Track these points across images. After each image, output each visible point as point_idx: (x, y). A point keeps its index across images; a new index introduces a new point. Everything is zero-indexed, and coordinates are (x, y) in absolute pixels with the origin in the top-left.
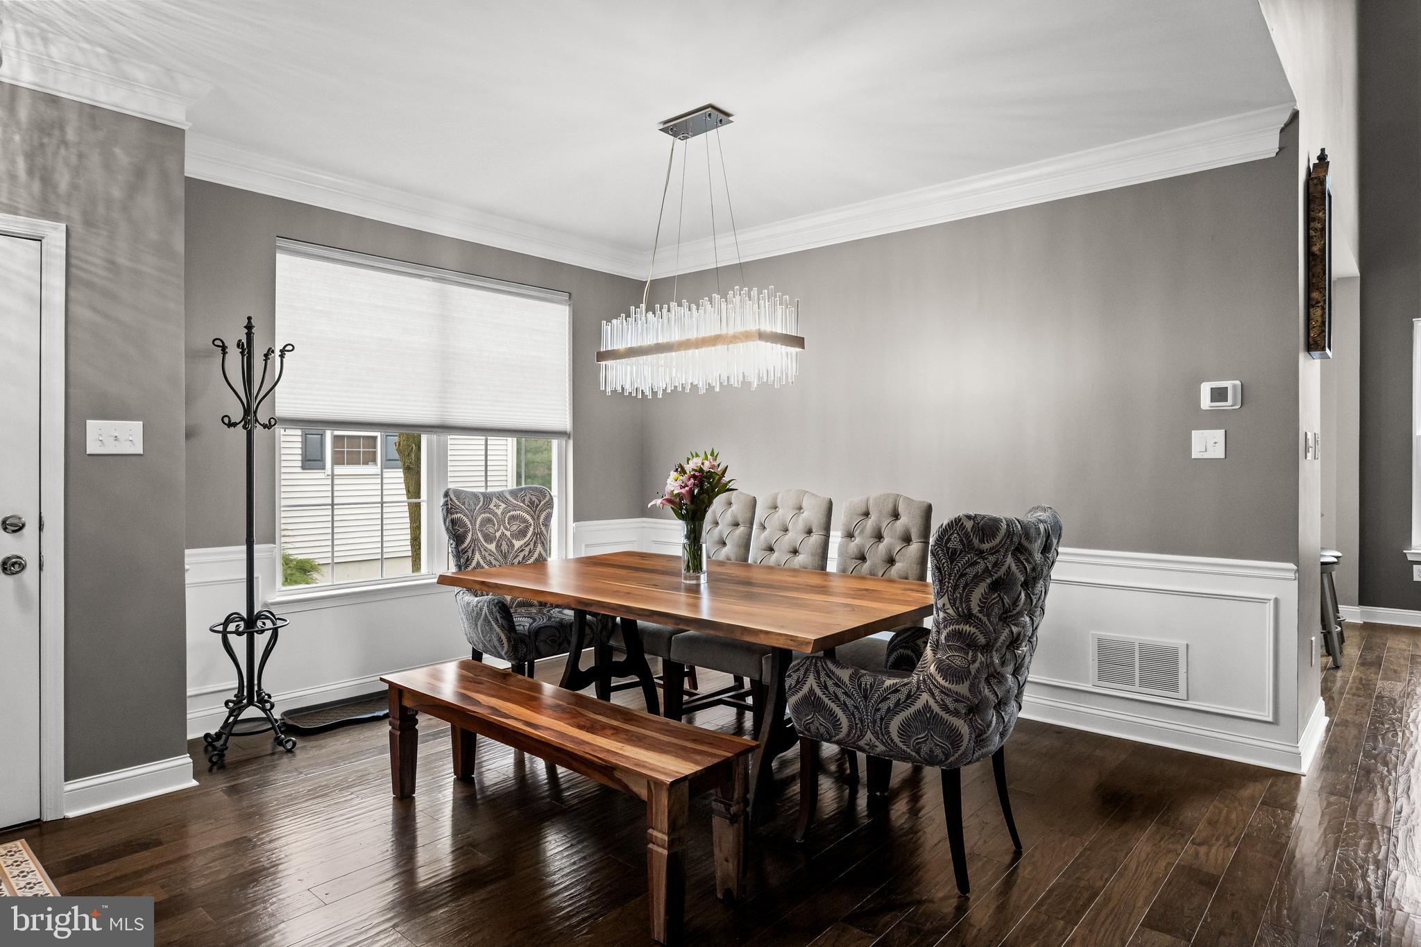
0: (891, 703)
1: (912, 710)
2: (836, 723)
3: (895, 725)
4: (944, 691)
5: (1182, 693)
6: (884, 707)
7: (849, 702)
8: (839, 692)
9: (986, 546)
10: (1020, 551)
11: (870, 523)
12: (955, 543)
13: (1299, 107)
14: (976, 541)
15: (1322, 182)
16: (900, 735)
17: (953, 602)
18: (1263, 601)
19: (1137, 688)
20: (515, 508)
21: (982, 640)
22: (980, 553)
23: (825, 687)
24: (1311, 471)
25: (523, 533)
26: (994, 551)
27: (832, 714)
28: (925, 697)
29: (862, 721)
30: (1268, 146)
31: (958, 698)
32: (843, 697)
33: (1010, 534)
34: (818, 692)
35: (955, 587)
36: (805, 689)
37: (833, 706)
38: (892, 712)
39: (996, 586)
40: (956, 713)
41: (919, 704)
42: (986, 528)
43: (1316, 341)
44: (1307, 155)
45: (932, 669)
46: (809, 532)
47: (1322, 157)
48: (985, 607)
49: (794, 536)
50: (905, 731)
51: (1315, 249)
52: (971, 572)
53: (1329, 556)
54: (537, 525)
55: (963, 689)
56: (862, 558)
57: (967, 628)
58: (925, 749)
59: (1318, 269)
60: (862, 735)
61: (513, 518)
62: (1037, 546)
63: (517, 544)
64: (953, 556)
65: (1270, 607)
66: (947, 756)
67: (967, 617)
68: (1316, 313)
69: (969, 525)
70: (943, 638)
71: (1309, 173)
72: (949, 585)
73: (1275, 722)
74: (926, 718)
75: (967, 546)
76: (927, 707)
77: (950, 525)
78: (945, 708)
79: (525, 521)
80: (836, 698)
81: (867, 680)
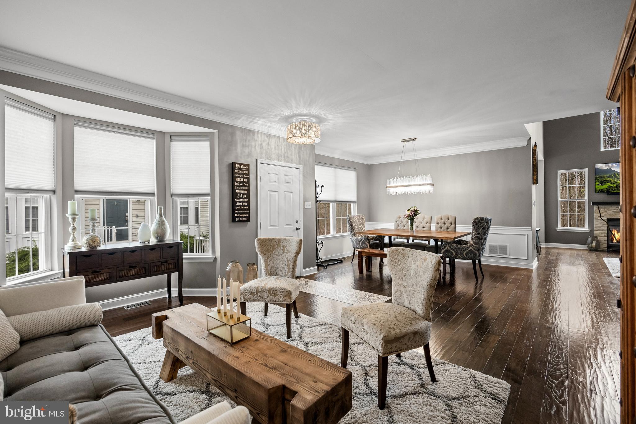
0: (464, 249)
1: (468, 250)
2: (452, 253)
3: (465, 253)
4: (474, 246)
5: (508, 255)
6: (463, 250)
7: (456, 250)
8: (453, 248)
9: (482, 222)
10: (487, 223)
11: (443, 221)
12: (477, 221)
13: (531, 137)
14: (480, 221)
15: (536, 150)
16: (466, 255)
17: (476, 231)
18: (525, 235)
19: (498, 255)
20: (358, 219)
21: (481, 238)
22: (481, 223)
23: (450, 248)
24: (534, 209)
25: (361, 224)
26: (483, 223)
27: (452, 252)
28: (471, 248)
29: (458, 253)
30: (525, 144)
31: (477, 247)
32: (454, 249)
33: (486, 220)
34: (449, 249)
35: (477, 229)
36: (446, 248)
37: (452, 251)
38: (464, 251)
39: (483, 229)
40: (476, 250)
41: (470, 249)
42: (482, 219)
43: (535, 182)
44: (533, 144)
45: (472, 243)
46: (427, 223)
47: (535, 144)
48: (482, 232)
49: (423, 224)
50: (466, 254)
51: (534, 163)
52: (480, 226)
53: (538, 229)
54: (363, 223)
55: (477, 246)
56: (441, 228)
57: (478, 236)
58: (470, 257)
59: (535, 168)
60: (458, 255)
61: (359, 221)
62: (489, 222)
63: (360, 227)
64: (476, 224)
65: (527, 236)
66: (474, 258)
67: (479, 234)
68: (535, 177)
69: (479, 218)
70: (474, 238)
71: (533, 148)
72: (476, 228)
73: (528, 259)
74: (471, 251)
75: (479, 222)
76: (471, 249)
77: (476, 218)
78: (474, 249)
79: (361, 222)
80: (453, 249)
81: (459, 246)
